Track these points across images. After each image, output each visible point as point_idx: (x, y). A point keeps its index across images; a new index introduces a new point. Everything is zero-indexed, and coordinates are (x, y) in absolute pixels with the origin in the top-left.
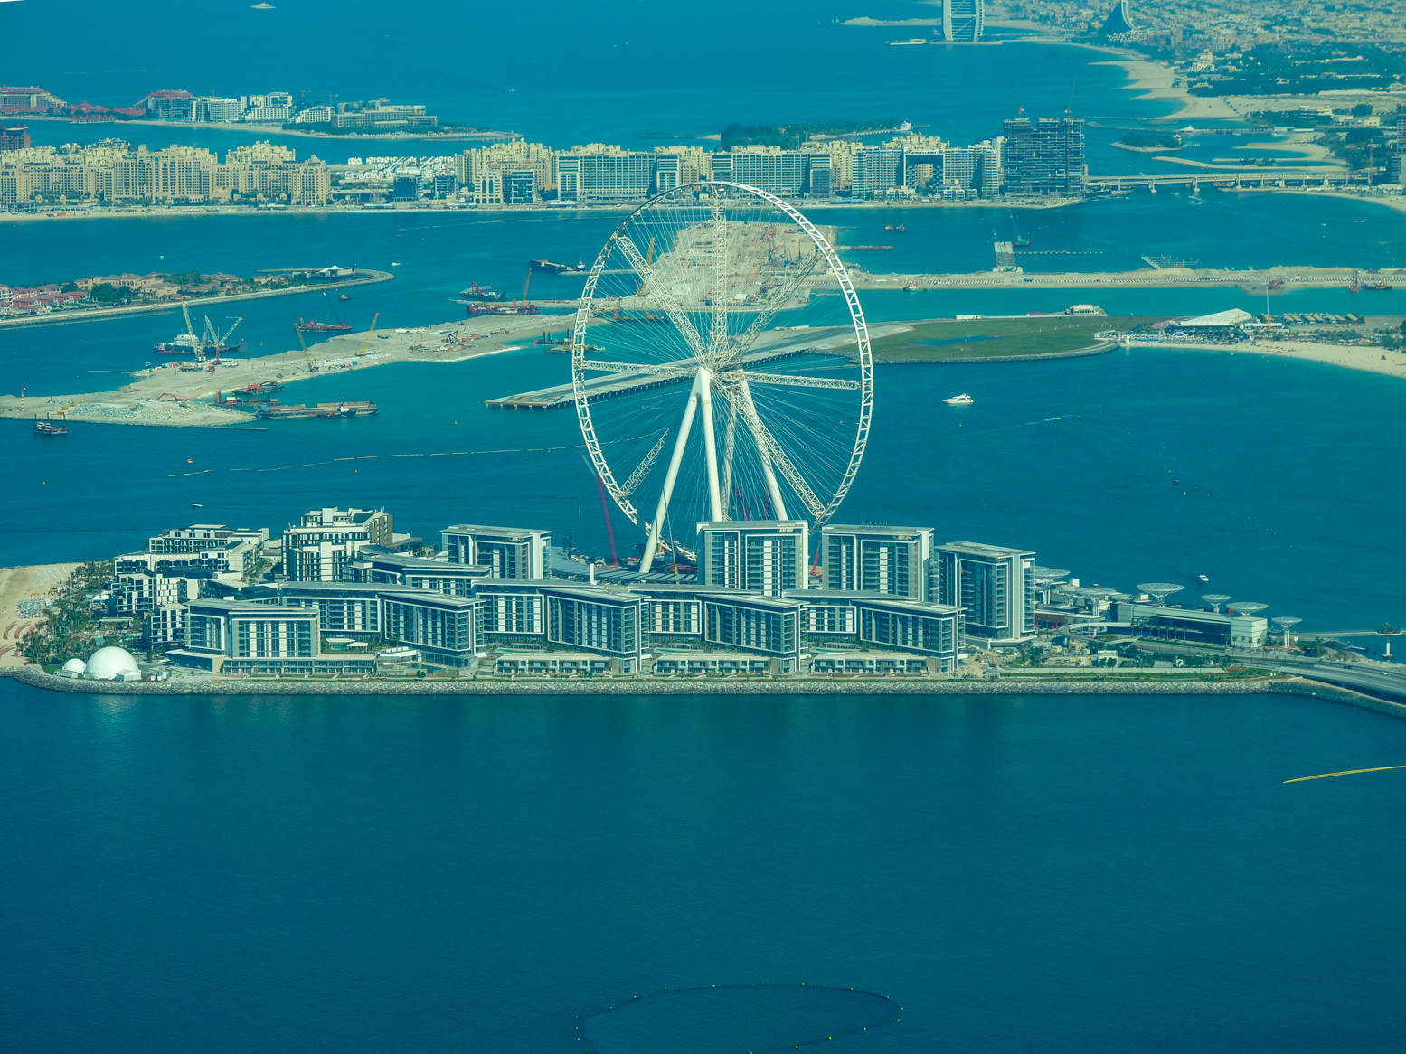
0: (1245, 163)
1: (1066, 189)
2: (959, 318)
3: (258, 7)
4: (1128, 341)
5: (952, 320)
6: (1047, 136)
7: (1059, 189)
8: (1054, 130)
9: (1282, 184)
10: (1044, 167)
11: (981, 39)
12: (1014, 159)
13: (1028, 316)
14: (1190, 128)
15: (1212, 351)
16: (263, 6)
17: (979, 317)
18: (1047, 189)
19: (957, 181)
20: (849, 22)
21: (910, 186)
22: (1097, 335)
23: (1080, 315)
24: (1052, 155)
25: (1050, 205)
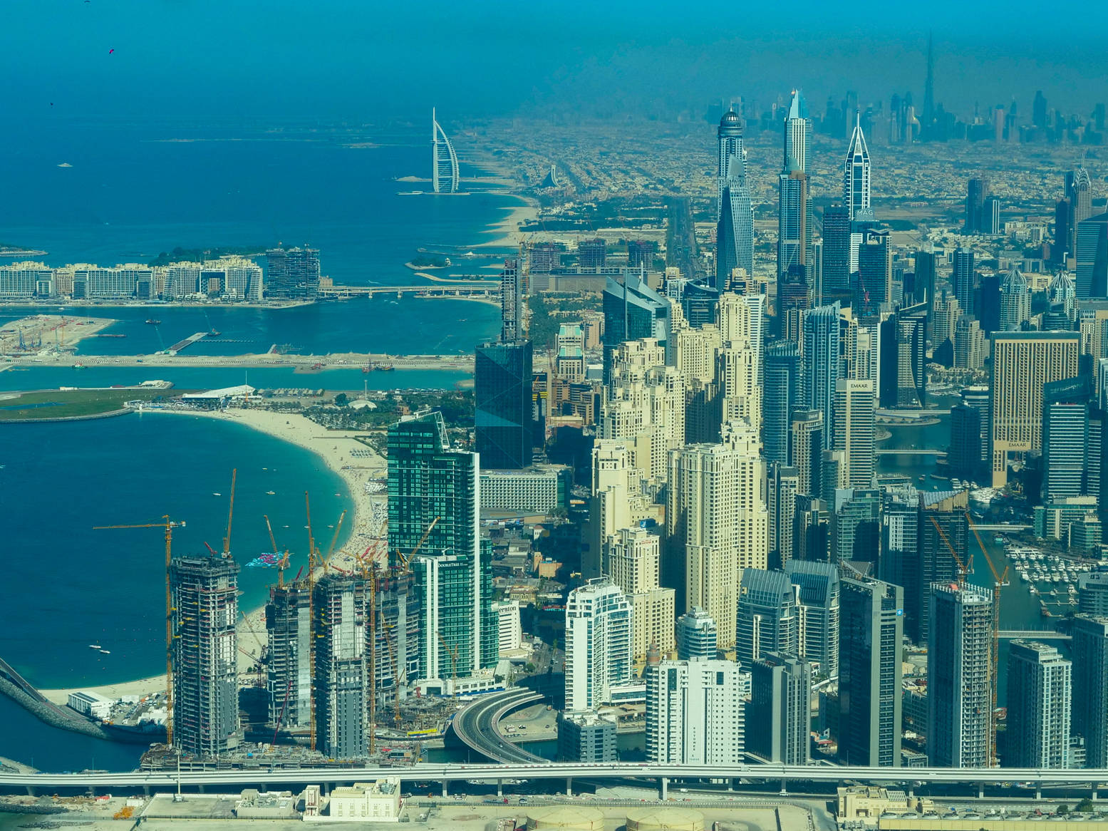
0: (462, 278)
1: (306, 296)
2: (62, 389)
3: (62, 166)
4: (140, 408)
5: (56, 391)
6: (294, 260)
7: (303, 296)
8: (299, 257)
9: (457, 293)
10: (292, 281)
11: (456, 191)
12: (273, 275)
13: (111, 388)
14: (471, 254)
15: (189, 415)
16: (65, 165)
17: (76, 389)
18: (293, 295)
19: (234, 290)
20: (401, 180)
21: (204, 292)
22: (126, 403)
23: (146, 388)
24: (297, 273)
25: (283, 307)
